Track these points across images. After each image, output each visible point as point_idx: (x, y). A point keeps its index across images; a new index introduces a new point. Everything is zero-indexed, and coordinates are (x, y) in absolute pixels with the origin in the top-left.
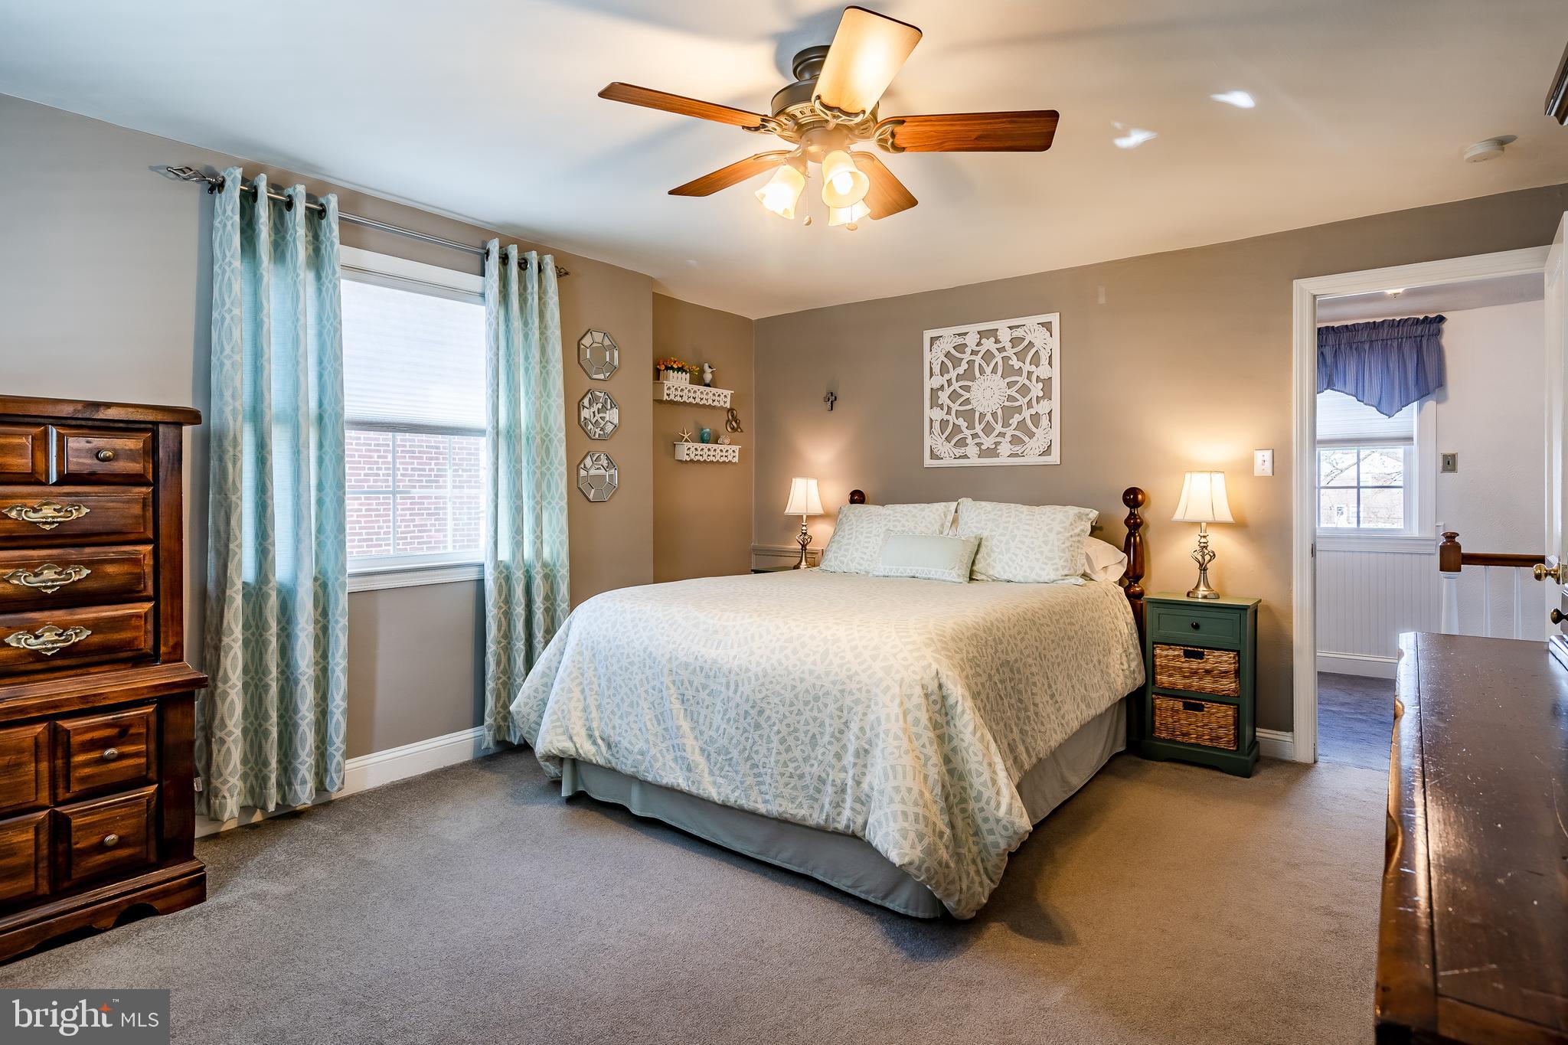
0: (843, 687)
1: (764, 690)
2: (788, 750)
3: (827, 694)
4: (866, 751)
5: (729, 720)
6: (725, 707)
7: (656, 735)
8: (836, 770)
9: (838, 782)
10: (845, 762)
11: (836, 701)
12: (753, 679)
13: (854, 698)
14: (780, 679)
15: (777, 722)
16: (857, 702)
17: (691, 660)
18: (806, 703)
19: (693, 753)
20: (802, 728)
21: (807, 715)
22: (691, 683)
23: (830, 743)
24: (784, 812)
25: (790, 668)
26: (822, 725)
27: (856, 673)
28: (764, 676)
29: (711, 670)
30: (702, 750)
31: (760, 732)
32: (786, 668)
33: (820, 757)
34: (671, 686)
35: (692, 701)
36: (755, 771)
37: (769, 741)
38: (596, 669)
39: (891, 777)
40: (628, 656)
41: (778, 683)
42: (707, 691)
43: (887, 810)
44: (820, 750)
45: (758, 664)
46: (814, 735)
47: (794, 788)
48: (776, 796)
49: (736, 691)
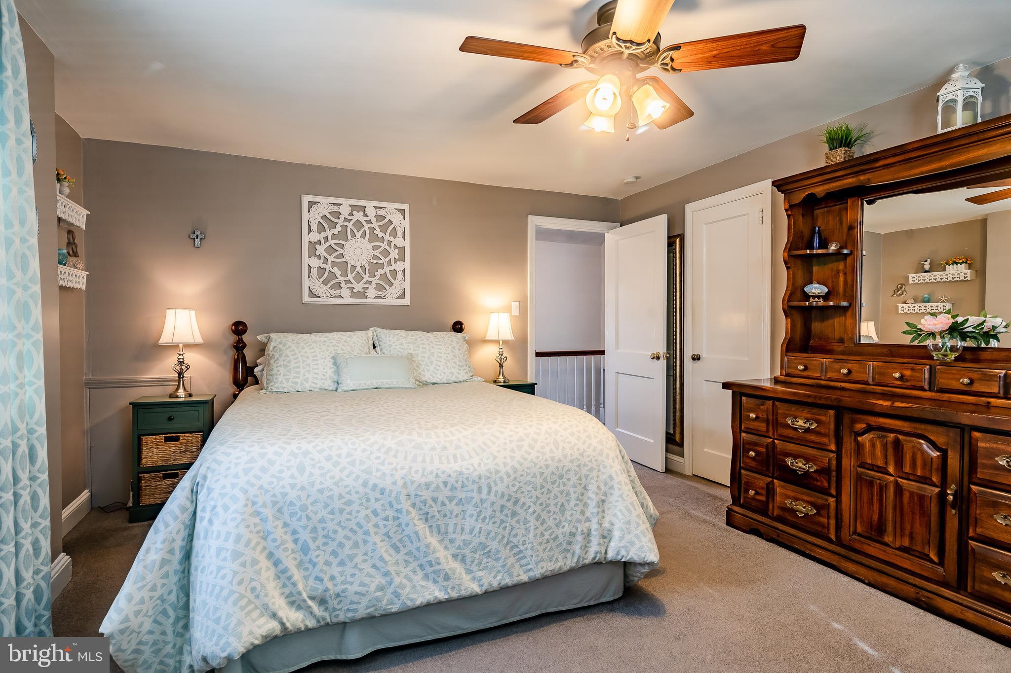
0: (579, 462)
1: (517, 483)
2: (543, 522)
3: (569, 470)
4: (603, 501)
5: (484, 519)
6: (478, 509)
7: (397, 563)
8: (583, 522)
9: (585, 530)
10: (588, 514)
11: (576, 473)
12: (505, 477)
13: (588, 468)
14: (528, 471)
15: (532, 504)
16: (591, 470)
17: (431, 478)
18: (553, 483)
19: (448, 562)
20: (552, 502)
21: (555, 491)
22: (435, 500)
23: (576, 505)
24: (546, 571)
25: (535, 460)
26: (568, 494)
27: (584, 451)
28: (515, 472)
29: (457, 482)
30: (455, 556)
31: (516, 518)
32: (532, 461)
33: (569, 518)
34: (411, 509)
35: (438, 516)
36: (515, 551)
37: (526, 521)
38: (286, 525)
39: (632, 509)
40: (341, 497)
41: (528, 474)
42: (454, 502)
43: (636, 532)
44: (568, 514)
45: (505, 464)
46: (562, 505)
47: (551, 549)
48: (537, 563)
49: (489, 493)
